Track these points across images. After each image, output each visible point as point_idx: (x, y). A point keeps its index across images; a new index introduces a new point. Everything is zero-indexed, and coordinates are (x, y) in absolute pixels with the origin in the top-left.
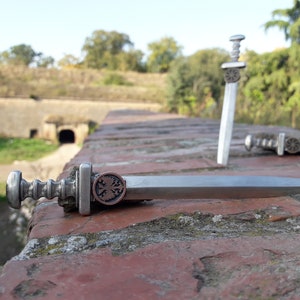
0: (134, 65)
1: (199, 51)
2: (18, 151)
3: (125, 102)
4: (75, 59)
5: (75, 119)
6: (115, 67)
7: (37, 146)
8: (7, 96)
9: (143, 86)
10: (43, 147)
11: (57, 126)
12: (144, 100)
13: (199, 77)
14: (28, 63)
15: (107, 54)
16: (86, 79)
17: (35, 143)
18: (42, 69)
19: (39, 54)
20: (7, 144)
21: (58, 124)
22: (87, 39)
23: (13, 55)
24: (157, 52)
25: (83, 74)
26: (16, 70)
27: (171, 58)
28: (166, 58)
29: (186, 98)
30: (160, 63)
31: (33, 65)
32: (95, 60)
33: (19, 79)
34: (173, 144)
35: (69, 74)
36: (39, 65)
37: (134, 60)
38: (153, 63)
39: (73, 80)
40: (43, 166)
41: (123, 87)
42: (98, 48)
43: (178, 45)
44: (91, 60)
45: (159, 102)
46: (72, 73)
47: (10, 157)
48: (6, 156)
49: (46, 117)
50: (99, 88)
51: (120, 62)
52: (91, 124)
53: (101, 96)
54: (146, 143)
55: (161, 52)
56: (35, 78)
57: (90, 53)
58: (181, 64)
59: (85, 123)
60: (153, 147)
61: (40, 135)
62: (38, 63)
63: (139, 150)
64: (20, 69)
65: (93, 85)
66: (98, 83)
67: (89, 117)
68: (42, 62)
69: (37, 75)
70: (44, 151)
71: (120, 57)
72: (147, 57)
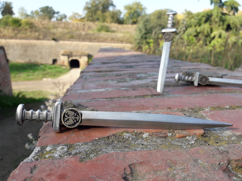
0: (116, 19)
1: (156, 11)
2: (45, 72)
3: (110, 43)
4: (79, 16)
5: (79, 54)
6: (104, 21)
7: (57, 69)
8: (38, 39)
9: (121, 32)
10: (60, 70)
11: (69, 58)
12: (122, 42)
13: (156, 27)
14: (50, 18)
15: (99, 12)
16: (86, 28)
17: (55, 68)
18: (59, 22)
19: (58, 13)
20: (39, 68)
21: (69, 56)
22: (87, 3)
23: (41, 13)
24: (130, 11)
25: (84, 25)
26: (43, 23)
27: (139, 15)
28: (135, 15)
29: (148, 40)
30: (132, 18)
31: (54, 20)
32: (92, 17)
33: (45, 28)
34: (133, 76)
35: (76, 25)
36: (57, 20)
37: (116, 16)
38: (127, 18)
39: (78, 29)
40: (61, 81)
41: (109, 33)
42: (94, 9)
43: (143, 7)
44: (89, 16)
45: (131, 43)
46: (77, 24)
47: (41, 76)
48: (38, 75)
49: (62, 52)
50: (93, 34)
51: (107, 17)
52: (89, 56)
53: (95, 39)
54: (117, 75)
55: (133, 11)
56: (55, 27)
57: (89, 12)
58: (145, 19)
59: (85, 56)
60: (120, 79)
61: (59, 62)
62: (57, 18)
63: (112, 80)
64: (46, 22)
65: (90, 32)
66: (93, 30)
67: (88, 52)
68: (59, 18)
69: (56, 26)
70: (61, 73)
71: (107, 14)
72: (124, 14)
